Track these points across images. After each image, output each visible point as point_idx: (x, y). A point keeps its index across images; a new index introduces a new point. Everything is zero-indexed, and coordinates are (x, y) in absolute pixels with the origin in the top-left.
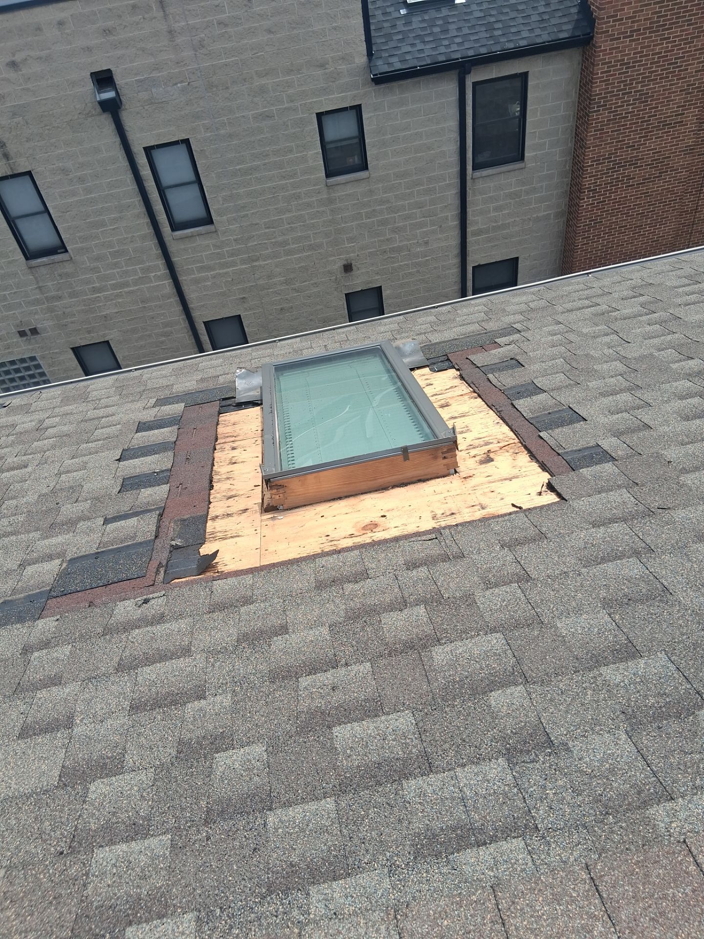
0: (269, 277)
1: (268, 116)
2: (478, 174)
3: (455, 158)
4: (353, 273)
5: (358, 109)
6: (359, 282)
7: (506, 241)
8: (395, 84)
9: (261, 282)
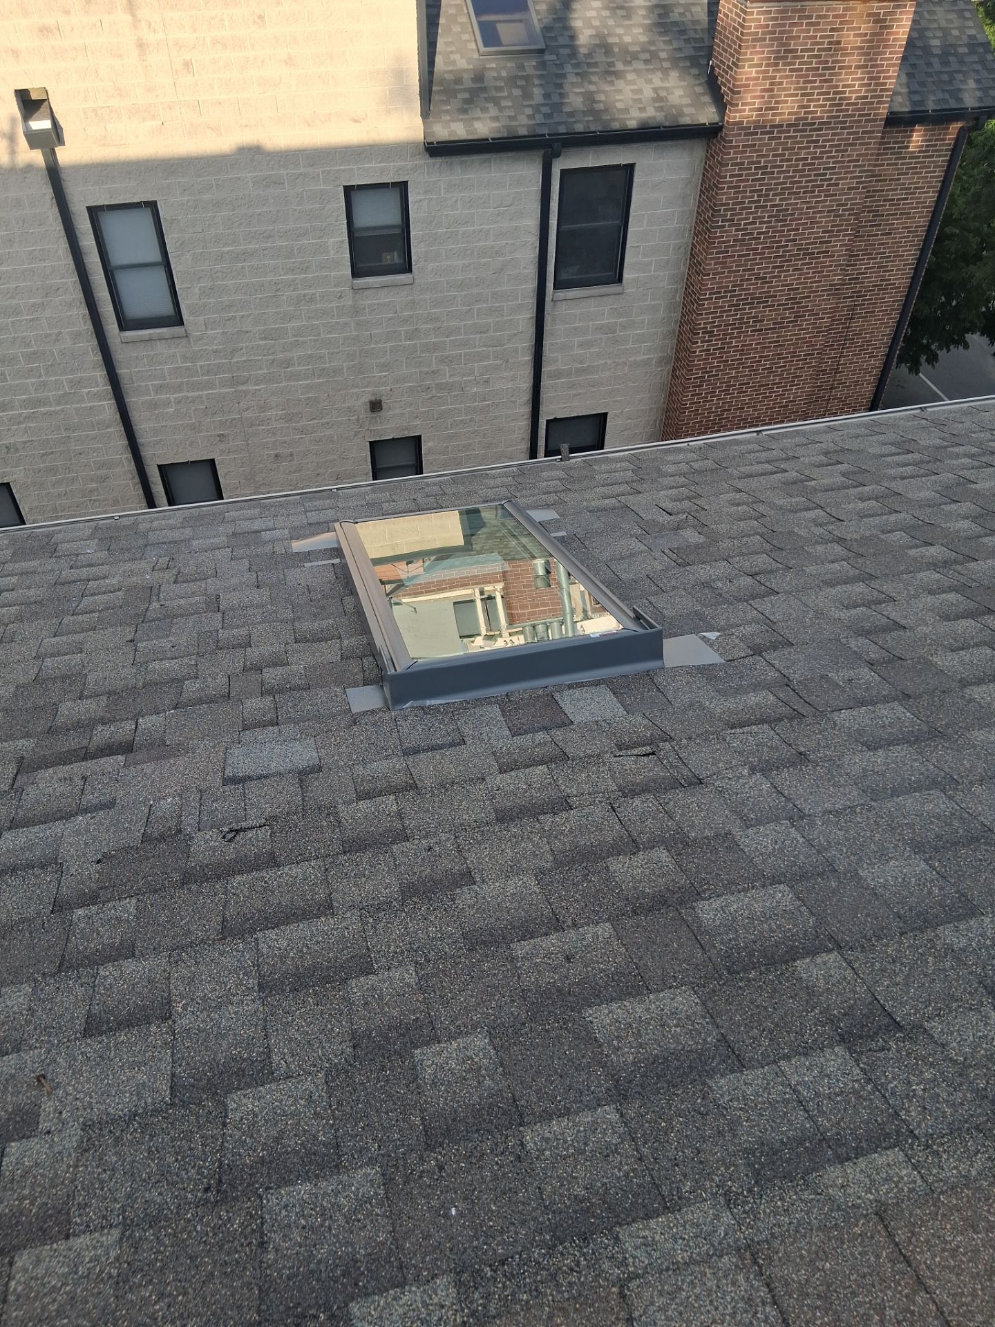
0: (263, 409)
1: (275, 183)
2: (562, 294)
3: (532, 271)
4: (382, 413)
5: (402, 187)
6: (390, 427)
7: (593, 389)
8: (456, 160)
9: (246, 415)
